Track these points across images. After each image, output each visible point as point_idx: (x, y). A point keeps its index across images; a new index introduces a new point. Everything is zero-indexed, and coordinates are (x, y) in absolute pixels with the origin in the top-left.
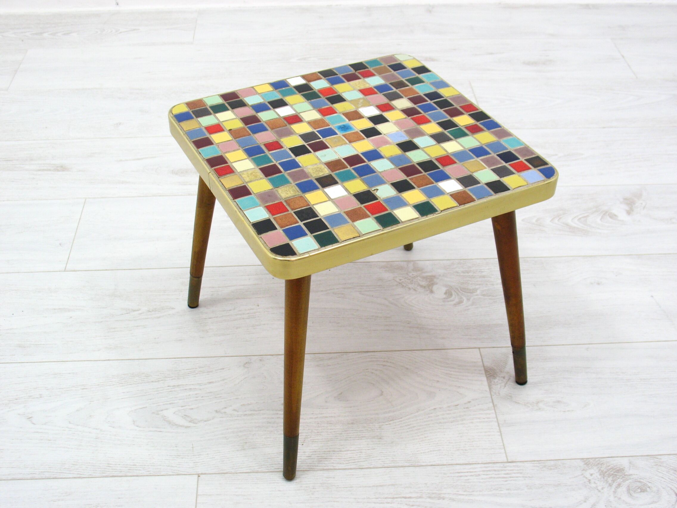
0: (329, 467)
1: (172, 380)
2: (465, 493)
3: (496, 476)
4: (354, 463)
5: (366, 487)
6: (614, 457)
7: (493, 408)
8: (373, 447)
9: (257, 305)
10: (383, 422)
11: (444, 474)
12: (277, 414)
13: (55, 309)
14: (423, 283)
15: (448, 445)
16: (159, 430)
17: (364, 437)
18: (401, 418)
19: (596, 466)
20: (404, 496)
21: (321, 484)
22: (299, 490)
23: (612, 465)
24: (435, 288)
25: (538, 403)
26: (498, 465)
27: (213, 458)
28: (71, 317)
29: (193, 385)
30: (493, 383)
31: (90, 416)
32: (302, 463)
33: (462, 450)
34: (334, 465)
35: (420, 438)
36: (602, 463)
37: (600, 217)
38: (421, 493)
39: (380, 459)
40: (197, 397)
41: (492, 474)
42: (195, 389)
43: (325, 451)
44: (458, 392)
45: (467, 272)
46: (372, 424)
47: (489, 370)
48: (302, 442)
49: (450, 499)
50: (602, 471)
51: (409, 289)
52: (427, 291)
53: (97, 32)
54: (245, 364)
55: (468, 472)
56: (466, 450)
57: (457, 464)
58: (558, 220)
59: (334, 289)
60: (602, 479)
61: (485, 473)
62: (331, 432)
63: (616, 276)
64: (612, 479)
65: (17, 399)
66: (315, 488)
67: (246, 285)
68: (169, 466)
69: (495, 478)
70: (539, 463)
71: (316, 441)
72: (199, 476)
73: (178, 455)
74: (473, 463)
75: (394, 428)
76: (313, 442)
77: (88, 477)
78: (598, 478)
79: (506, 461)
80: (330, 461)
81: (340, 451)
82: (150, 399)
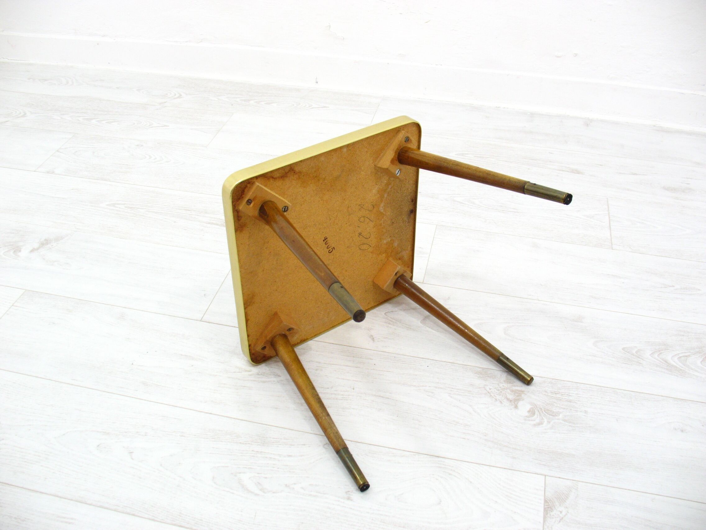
1: (258, 445)
9: (353, 388)
13: (182, 355)
14: (511, 397)
16: (232, 491)
24: (520, 404)
28: (192, 366)
29: (274, 454)
30: (549, 515)
31: (180, 463)
37: (701, 359)
40: (274, 467)
42: (275, 458)
44: (513, 518)
45: (555, 393)
47: (548, 501)
51: (496, 400)
52: (512, 405)
53: (294, 105)
54: (325, 444)
58: (658, 355)
59: (426, 386)
65: (126, 433)
73: (240, 521)
77: (160, 522)
82: (234, 460)
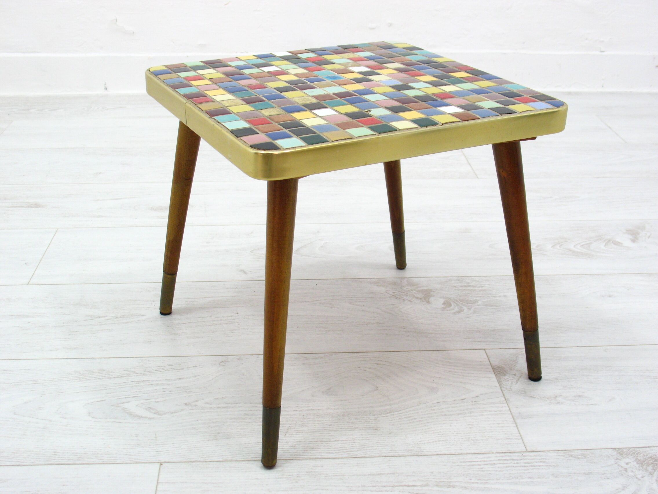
0: (317, 457)
1: (137, 376)
2: (479, 481)
3: (515, 465)
4: (345, 452)
5: (360, 475)
6: (651, 447)
7: (505, 402)
8: (367, 437)
9: (236, 313)
10: (379, 415)
11: (453, 463)
12: (256, 407)
13: (12, 315)
14: (419, 296)
15: (455, 436)
16: (118, 421)
17: (357, 428)
18: (400, 411)
19: (631, 455)
20: (407, 484)
21: (307, 472)
22: (280, 478)
23: (650, 455)
24: (432, 299)
25: (556, 397)
26: (516, 454)
27: (179, 447)
28: (29, 322)
29: (160, 380)
30: (502, 379)
31: (40, 408)
32: (284, 453)
33: (473, 440)
34: (322, 454)
35: (422, 429)
36: (639, 453)
37: (604, 244)
38: (426, 481)
39: (376, 449)
40: (164, 392)
41: (510, 463)
42: (163, 384)
43: (311, 441)
44: (464, 388)
45: (466, 287)
46: (366, 416)
47: (497, 369)
48: (284, 433)
49: (462, 487)
50: (640, 460)
51: (404, 300)
52: (424, 301)
53: (84, 109)
54: (221, 363)
55: (481, 461)
56: (477, 440)
57: (467, 454)
58: (560, 246)
59: (321, 300)
60: (641, 468)
61: (502, 462)
62: (318, 424)
63: (628, 290)
64: (652, 468)
66: (300, 477)
67: (225, 297)
68: (126, 455)
69: (513, 467)
70: (564, 453)
71: (301, 432)
72: (162, 464)
73: (138, 445)
74: (487, 452)
75: (392, 420)
76: (297, 432)
77: (30, 465)
78: (635, 467)
79: (525, 450)
80: (317, 450)
81: (330, 441)
82: (111, 393)
